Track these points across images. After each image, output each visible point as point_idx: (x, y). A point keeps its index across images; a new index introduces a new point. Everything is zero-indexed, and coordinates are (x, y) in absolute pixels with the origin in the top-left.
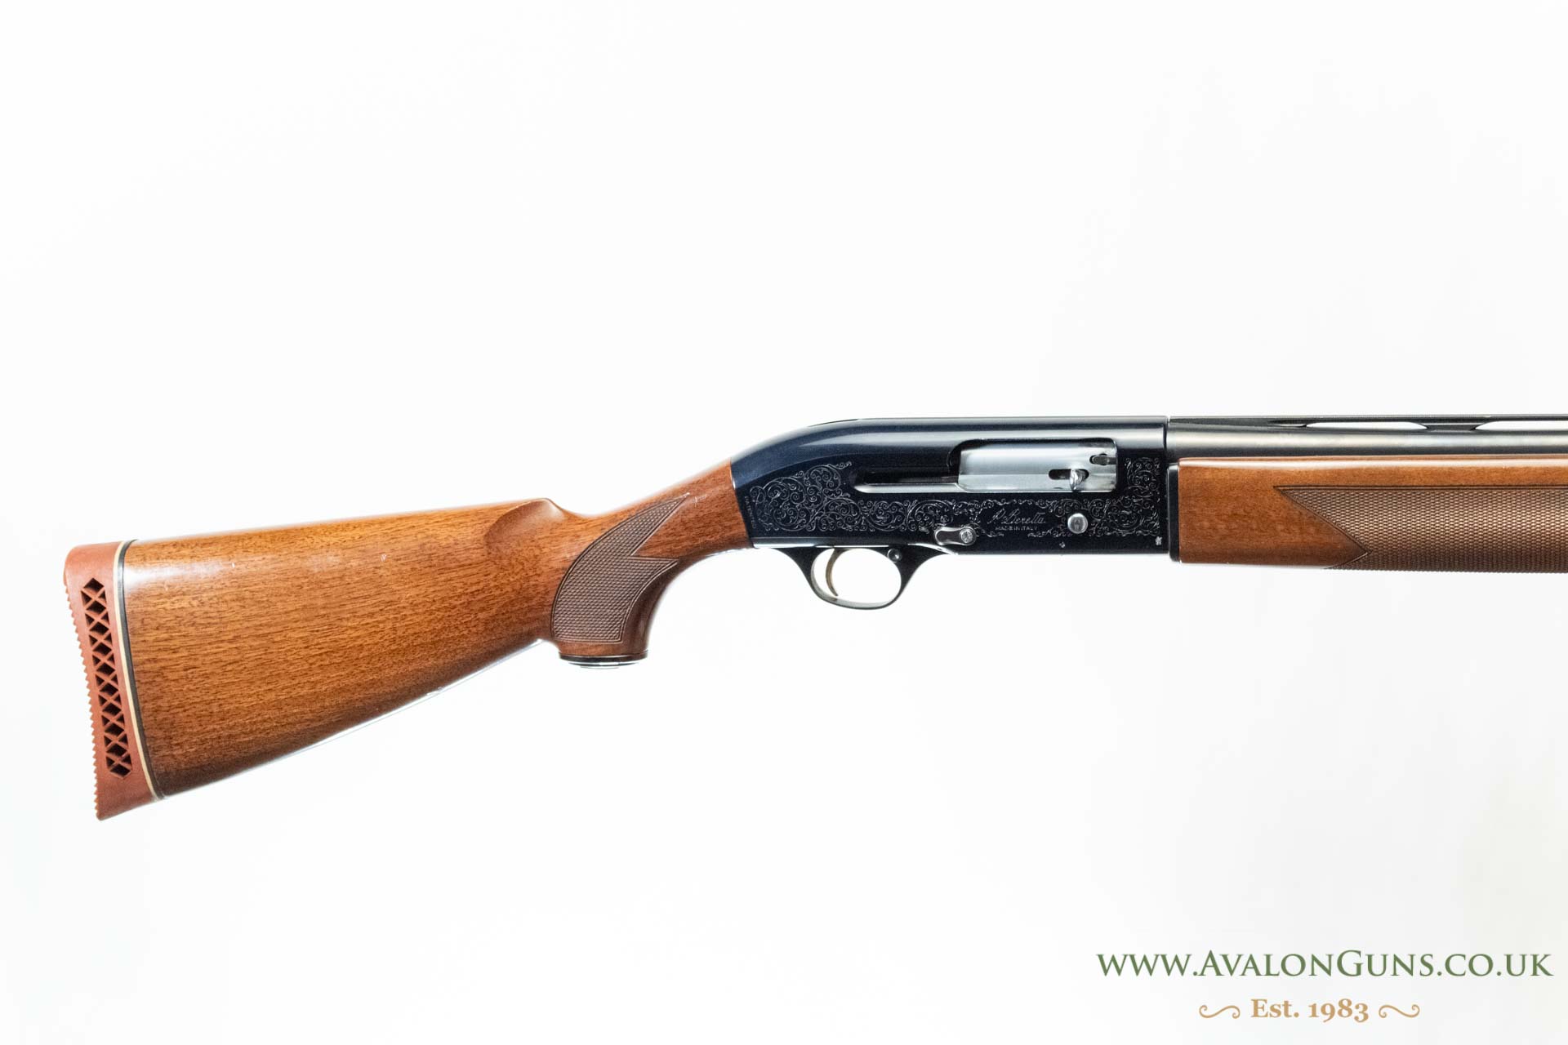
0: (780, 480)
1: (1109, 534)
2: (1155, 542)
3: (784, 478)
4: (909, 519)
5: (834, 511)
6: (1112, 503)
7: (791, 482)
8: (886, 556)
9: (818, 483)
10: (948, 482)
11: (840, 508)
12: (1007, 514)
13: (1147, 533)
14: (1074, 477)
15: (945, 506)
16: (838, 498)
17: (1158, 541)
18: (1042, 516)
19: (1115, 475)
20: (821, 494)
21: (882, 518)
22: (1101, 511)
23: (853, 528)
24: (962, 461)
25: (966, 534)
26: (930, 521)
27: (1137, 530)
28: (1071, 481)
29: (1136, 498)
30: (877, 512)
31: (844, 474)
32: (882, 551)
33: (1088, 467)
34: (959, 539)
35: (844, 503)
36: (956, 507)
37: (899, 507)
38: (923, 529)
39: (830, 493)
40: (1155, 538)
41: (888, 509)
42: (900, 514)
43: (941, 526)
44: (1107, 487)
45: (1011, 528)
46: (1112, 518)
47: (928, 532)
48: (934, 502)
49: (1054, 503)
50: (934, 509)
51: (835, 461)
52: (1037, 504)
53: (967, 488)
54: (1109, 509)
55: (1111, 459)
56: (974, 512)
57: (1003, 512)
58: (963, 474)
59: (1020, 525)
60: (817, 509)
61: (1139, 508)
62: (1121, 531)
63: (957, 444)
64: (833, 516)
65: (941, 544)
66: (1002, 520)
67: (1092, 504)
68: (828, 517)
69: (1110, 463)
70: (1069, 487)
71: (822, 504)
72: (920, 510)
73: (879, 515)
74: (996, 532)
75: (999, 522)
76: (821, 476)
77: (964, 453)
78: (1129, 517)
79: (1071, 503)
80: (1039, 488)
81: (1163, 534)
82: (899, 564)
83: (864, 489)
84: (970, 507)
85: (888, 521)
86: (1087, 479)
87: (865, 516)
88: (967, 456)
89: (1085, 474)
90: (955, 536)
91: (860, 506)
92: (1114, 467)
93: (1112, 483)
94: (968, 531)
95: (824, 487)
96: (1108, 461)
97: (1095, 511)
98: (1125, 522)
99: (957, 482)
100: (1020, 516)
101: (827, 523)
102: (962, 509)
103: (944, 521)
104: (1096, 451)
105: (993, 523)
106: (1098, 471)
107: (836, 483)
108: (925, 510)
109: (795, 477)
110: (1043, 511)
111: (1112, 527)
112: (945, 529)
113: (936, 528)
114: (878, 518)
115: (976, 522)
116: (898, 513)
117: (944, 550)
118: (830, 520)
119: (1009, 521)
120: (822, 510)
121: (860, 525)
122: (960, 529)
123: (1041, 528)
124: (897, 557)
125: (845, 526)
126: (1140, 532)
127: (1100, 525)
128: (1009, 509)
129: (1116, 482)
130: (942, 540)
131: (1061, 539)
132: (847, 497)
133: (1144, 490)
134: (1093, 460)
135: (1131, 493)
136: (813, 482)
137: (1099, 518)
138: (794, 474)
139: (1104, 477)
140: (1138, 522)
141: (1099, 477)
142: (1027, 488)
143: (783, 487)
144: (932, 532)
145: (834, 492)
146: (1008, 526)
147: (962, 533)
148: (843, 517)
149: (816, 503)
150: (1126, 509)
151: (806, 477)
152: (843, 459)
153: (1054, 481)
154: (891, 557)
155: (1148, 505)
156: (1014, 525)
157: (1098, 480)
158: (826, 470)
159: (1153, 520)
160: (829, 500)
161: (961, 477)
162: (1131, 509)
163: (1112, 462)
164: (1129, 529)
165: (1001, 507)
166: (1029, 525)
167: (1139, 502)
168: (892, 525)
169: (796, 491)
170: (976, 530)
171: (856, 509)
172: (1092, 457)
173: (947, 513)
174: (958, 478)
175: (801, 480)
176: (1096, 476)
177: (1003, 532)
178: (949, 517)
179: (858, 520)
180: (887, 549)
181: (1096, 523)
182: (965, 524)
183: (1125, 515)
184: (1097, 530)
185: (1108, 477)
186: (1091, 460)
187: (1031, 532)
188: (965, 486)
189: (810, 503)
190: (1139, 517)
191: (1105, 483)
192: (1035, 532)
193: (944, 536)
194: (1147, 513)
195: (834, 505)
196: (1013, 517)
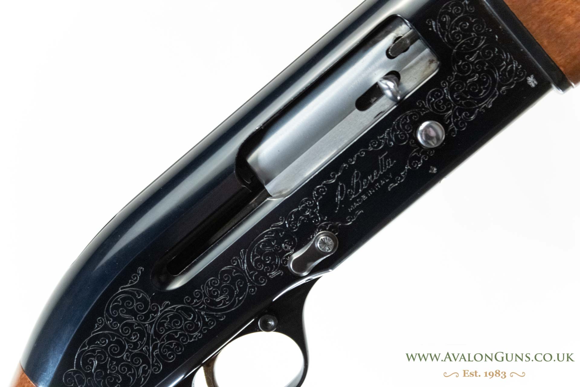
0: (84, 346)
1: (472, 118)
2: (529, 86)
3: (86, 340)
4: (251, 276)
5: (166, 331)
6: (449, 83)
7: (97, 337)
8: (260, 331)
9: (127, 316)
10: (261, 203)
11: (170, 322)
12: (349, 186)
13: (512, 84)
14: (389, 86)
15: (277, 232)
16: (159, 314)
17: (532, 81)
18: (386, 158)
19: (427, 51)
20: (139, 325)
21: (222, 297)
22: (445, 100)
23: (201, 332)
24: (256, 170)
25: (323, 243)
26: (274, 259)
27: (499, 89)
28: (389, 93)
29: (471, 55)
30: (211, 296)
31: (143, 284)
32: (252, 329)
33: (392, 65)
34: (320, 254)
35: (171, 314)
36: (289, 224)
37: (229, 272)
38: (274, 274)
39: (147, 317)
40: (526, 80)
41: (221, 284)
42: (237, 277)
43: (290, 256)
44: (429, 70)
45: (364, 197)
46: (463, 98)
47: (280, 272)
48: (262, 237)
49: (388, 134)
50: (268, 242)
51: (122, 280)
52: (371, 149)
53: (284, 193)
54: (452, 91)
55: (408, 37)
56: (312, 213)
57: (342, 187)
58: (268, 181)
59: (371, 186)
60: (147, 344)
61: (482, 64)
62: (483, 104)
63: (235, 156)
64: (170, 337)
65: (305, 274)
66: (347, 197)
67: (429, 100)
68: (166, 343)
69: (412, 42)
70: (391, 102)
71: (149, 334)
72: (254, 256)
73: (217, 297)
74: (353, 213)
75: (347, 202)
76: (123, 306)
77: (250, 160)
78: (480, 82)
79: (406, 118)
80: (358, 131)
81: (532, 70)
82: (279, 329)
83: (177, 284)
84: (304, 209)
85: (231, 294)
86: (402, 80)
87: (203, 309)
88: (256, 161)
89: (394, 75)
90: (314, 254)
91: (189, 304)
92: (418, 43)
93: (431, 62)
94: (322, 237)
95: (135, 314)
96: (408, 42)
97: (438, 106)
98: (480, 91)
99: (269, 196)
100: (365, 176)
101: (169, 349)
102: (296, 219)
103: (289, 248)
104: (387, 42)
105: (340, 208)
106: (407, 60)
107: (143, 300)
108: (260, 252)
109: (97, 330)
110: (383, 151)
111: (469, 108)
112: (296, 256)
113: (286, 261)
114: (218, 300)
115: (322, 221)
116: (234, 280)
117: (313, 277)
118: (171, 344)
119: (357, 191)
120: (153, 340)
121: (205, 324)
122: (312, 242)
123: (396, 171)
124: (272, 323)
125: (191, 337)
126: (504, 88)
127: (455, 117)
128: (346, 178)
129: (435, 58)
130: (303, 270)
131: (426, 166)
132: (167, 306)
133: (471, 40)
134: (391, 54)
135: (460, 55)
136: (120, 319)
137: (448, 110)
138: (93, 327)
139: (417, 63)
140: (494, 80)
141: (411, 67)
142: (346, 141)
143: (93, 351)
144: (287, 270)
145: (150, 312)
146: (359, 196)
147: (318, 245)
148: (181, 329)
149: (141, 339)
150: (470, 77)
151: (108, 320)
152: (131, 269)
153: (368, 111)
154: (266, 328)
155: (489, 53)
156: (365, 192)
157: (413, 71)
158: (123, 295)
159: (508, 64)
160: (151, 324)
161: (269, 188)
162: (474, 71)
163: (413, 39)
164: (490, 94)
165: (336, 184)
166: (381, 177)
167: (478, 57)
168: (239, 295)
169: (110, 343)
170: (329, 230)
171: (187, 311)
172: (387, 51)
173: (285, 237)
174: (266, 190)
175: (105, 328)
176: (408, 69)
177: (358, 208)
178: (291, 239)
179: (199, 320)
180: (255, 323)
181: (449, 118)
182: (313, 232)
183: (473, 83)
184: (456, 124)
185: (422, 59)
186: (389, 56)
187: (387, 184)
188: (280, 192)
189: (135, 344)
190: (490, 73)
191: (423, 68)
192: (393, 181)
193: (301, 264)
194: (498, 60)
195: (162, 324)
196: (357, 182)
